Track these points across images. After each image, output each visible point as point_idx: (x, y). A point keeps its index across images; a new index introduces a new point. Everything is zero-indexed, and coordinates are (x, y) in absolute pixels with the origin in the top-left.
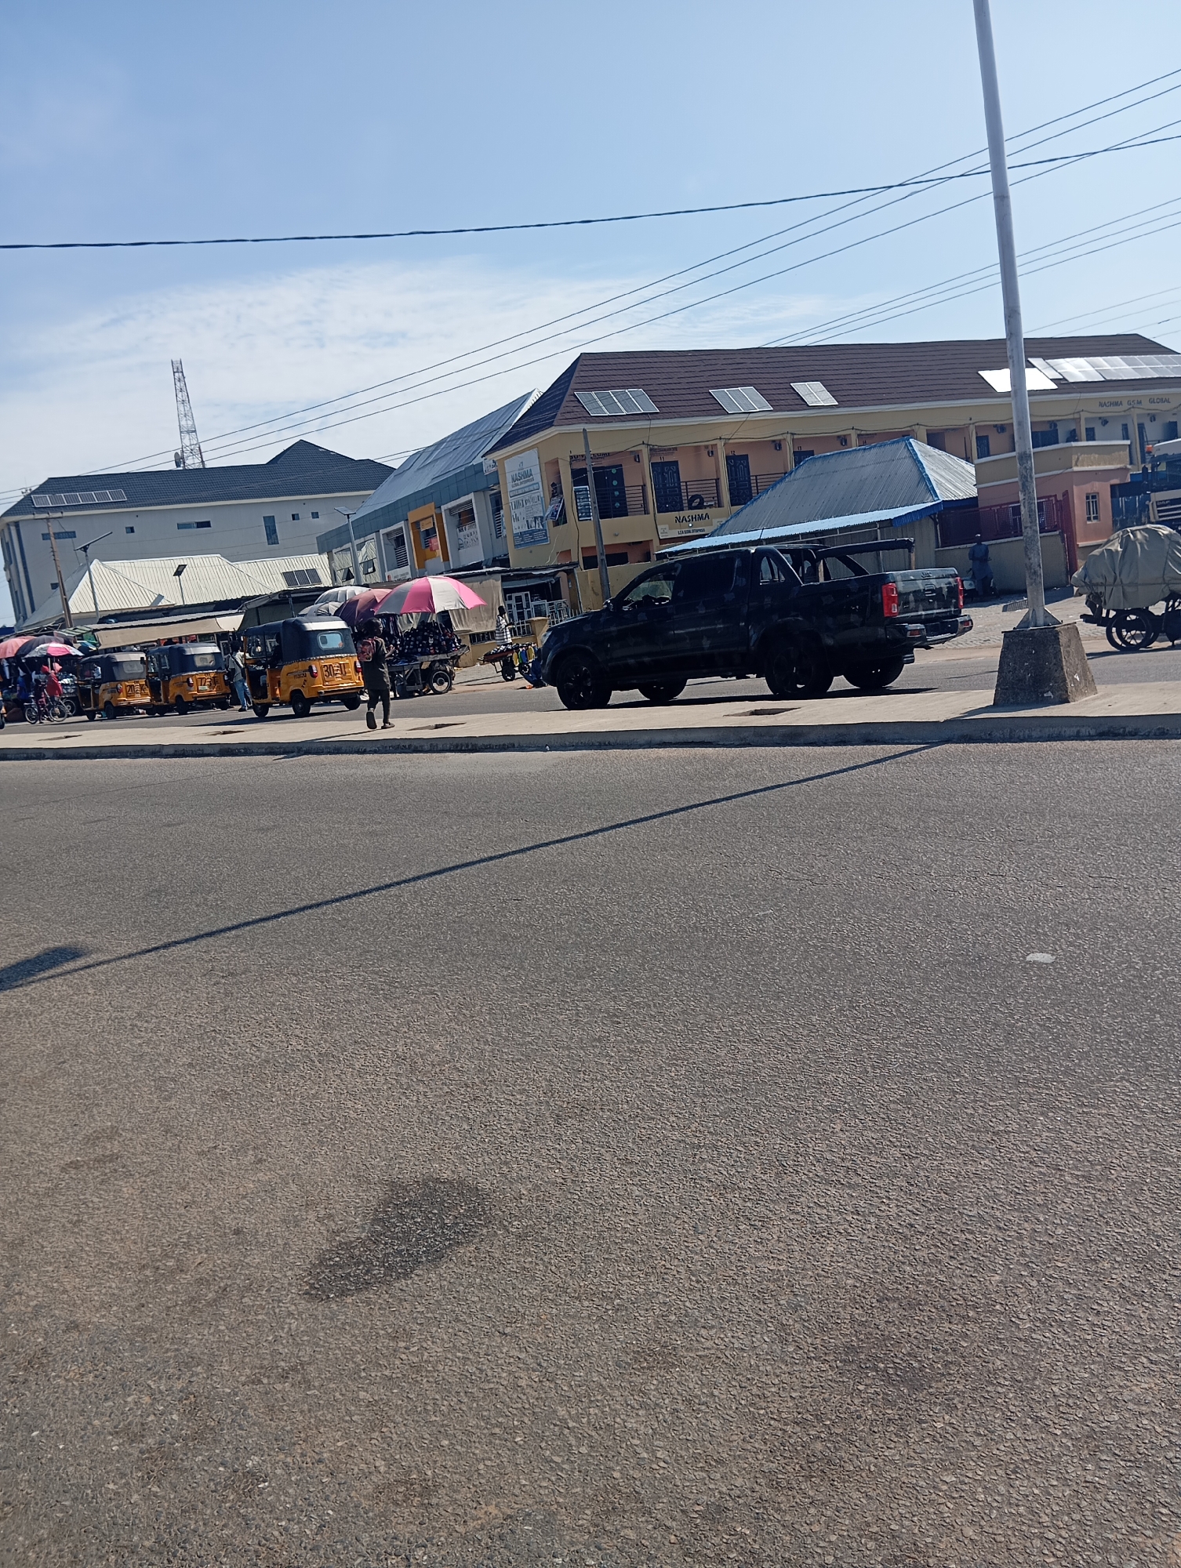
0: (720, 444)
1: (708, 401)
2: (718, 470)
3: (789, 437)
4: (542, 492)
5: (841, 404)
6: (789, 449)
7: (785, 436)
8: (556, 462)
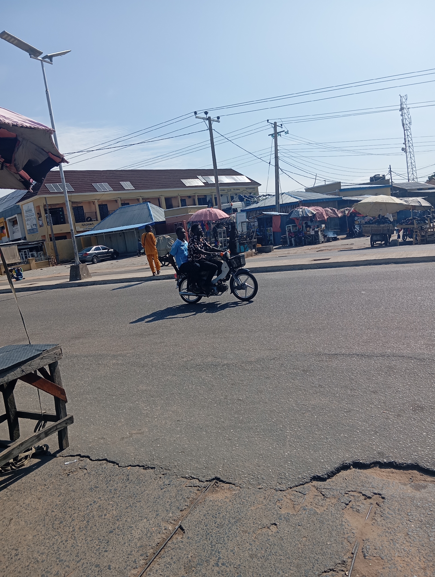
0: (96, 201)
1: (91, 187)
2: (96, 209)
3: (119, 199)
4: (35, 216)
5: (136, 189)
6: (119, 203)
7: (118, 199)
8: (39, 207)
